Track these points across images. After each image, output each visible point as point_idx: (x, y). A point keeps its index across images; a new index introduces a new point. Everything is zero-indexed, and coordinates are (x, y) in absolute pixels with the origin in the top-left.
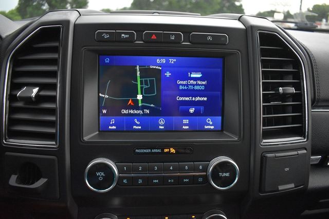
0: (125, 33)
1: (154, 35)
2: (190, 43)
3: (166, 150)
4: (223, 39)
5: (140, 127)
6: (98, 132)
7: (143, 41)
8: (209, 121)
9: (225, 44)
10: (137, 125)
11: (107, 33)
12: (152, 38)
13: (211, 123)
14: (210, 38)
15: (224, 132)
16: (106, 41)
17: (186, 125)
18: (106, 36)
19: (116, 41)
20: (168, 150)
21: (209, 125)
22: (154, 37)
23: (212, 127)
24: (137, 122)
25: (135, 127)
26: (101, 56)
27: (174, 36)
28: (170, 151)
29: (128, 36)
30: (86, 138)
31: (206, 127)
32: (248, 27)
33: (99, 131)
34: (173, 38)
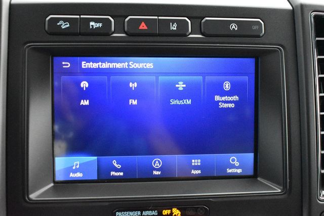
0: (96, 21)
1: (143, 24)
2: (202, 34)
3: (165, 212)
4: (255, 27)
5: (122, 174)
6: (52, 185)
7: (125, 33)
8: (233, 160)
9: (259, 36)
10: (117, 170)
11: (65, 20)
12: (141, 27)
13: (237, 164)
14: (234, 27)
15: (259, 179)
16: (65, 33)
17: (196, 168)
18: (65, 26)
19: (80, 34)
20: (169, 212)
21: (233, 167)
22: (143, 26)
23: (239, 171)
24: (116, 165)
25: (113, 173)
26: (55, 58)
27: (175, 25)
28: (172, 213)
29: (101, 25)
30: (33, 196)
31: (229, 171)
32: (296, 6)
33: (54, 182)
34: (174, 27)
